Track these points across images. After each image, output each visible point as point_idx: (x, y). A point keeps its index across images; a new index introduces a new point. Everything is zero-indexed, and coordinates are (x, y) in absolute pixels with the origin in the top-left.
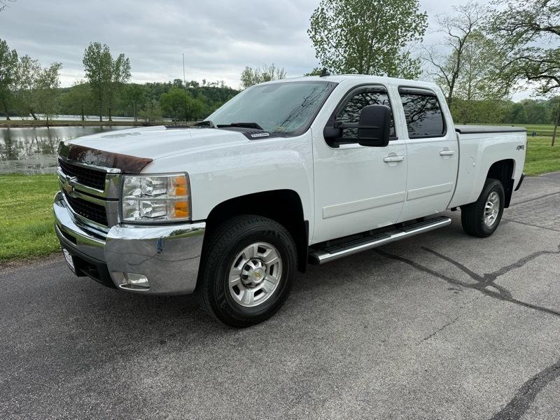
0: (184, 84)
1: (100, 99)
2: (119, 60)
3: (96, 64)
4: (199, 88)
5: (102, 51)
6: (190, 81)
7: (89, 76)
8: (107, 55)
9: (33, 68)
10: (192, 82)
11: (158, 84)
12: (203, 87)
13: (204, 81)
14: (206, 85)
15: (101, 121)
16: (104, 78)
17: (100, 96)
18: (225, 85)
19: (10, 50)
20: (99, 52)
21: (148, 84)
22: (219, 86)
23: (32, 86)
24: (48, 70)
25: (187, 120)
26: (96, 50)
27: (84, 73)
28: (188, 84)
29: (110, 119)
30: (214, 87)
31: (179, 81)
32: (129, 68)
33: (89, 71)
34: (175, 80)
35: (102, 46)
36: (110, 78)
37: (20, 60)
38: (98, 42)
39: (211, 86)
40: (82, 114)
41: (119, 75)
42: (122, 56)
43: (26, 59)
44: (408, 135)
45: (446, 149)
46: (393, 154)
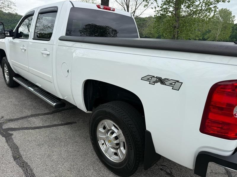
44: (33, 37)
45: (46, 50)
46: (24, 46)
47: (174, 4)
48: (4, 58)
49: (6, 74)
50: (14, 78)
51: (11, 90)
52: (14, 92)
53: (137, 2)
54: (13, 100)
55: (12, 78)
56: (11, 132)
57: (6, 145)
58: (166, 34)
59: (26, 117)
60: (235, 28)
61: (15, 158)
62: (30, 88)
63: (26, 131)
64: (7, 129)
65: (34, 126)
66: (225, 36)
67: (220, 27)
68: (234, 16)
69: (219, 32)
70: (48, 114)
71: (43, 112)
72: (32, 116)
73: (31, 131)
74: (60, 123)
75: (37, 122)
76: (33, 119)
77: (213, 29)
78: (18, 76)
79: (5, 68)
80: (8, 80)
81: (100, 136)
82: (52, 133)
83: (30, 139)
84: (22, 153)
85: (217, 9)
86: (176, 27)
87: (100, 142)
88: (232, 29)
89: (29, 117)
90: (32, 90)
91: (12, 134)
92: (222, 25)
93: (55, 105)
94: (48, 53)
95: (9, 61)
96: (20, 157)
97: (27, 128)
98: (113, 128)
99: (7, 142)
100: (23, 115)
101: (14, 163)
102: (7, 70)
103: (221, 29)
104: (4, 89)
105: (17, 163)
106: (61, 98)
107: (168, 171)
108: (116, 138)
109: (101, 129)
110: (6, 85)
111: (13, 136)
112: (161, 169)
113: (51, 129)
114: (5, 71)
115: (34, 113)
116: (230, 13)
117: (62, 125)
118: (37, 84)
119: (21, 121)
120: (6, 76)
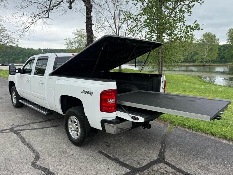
44: (34, 73)
45: (41, 81)
46: (28, 79)
47: (156, 34)
48: (13, 87)
49: (13, 99)
50: (20, 100)
51: (17, 110)
52: (19, 111)
53: (126, 32)
54: (20, 115)
55: (19, 101)
56: (19, 132)
57: (17, 137)
58: (151, 60)
59: (28, 124)
60: (222, 48)
61: (22, 142)
62: (31, 106)
63: (28, 131)
64: (17, 130)
65: (33, 128)
66: (212, 57)
67: (206, 49)
68: (218, 39)
69: (206, 54)
70: (42, 122)
71: (39, 121)
72: (32, 123)
73: (31, 130)
74: (50, 126)
75: (35, 126)
76: (33, 125)
77: (200, 51)
78: (23, 99)
79: (13, 94)
80: (15, 103)
81: (69, 126)
82: (44, 131)
83: (31, 134)
84: (26, 140)
85: (193, 36)
86: (160, 53)
87: (70, 130)
88: (218, 50)
89: (30, 124)
90: (33, 106)
91: (20, 132)
92: (208, 47)
93: (46, 114)
94: (43, 83)
95: (17, 89)
96: (25, 142)
97: (29, 129)
98: (75, 120)
99: (17, 136)
100: (26, 123)
101: (22, 144)
102: (15, 96)
103: (207, 51)
104: (12, 109)
105: (24, 144)
106: (50, 109)
107: (108, 144)
108: (77, 125)
109: (70, 122)
110: (13, 107)
111: (20, 133)
112: (104, 144)
113: (44, 129)
114: (13, 96)
115: (34, 122)
116: (215, 36)
117: (51, 127)
118: (36, 103)
119: (25, 126)
120: (14, 100)
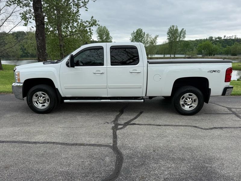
0: (214, 38)
1: (171, 48)
2: (181, 31)
3: (172, 34)
4: (222, 40)
5: (175, 28)
6: (217, 37)
7: (169, 39)
8: (177, 30)
9: (150, 38)
10: (218, 37)
11: (201, 40)
12: (224, 39)
13: (225, 36)
14: (225, 38)
15: (171, 57)
16: (174, 39)
17: (172, 47)
18: (237, 37)
19: (143, 32)
20: (173, 29)
21: (196, 40)
22: (233, 38)
23: (148, 45)
24: (154, 38)
25: (210, 56)
26: (172, 28)
27: (167, 38)
28: (216, 38)
29: (175, 56)
30: (230, 39)
31: (212, 38)
32: (185, 34)
33: (169, 37)
34: (209, 37)
35: (175, 26)
36: (177, 39)
37: (146, 35)
38: (174, 25)
39: (228, 38)
40: (164, 54)
41: (180, 37)
42: (183, 29)
43: (147, 35)
45: (135, 70)
46: (98, 71)
94: (139, 71)
